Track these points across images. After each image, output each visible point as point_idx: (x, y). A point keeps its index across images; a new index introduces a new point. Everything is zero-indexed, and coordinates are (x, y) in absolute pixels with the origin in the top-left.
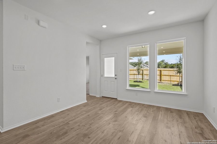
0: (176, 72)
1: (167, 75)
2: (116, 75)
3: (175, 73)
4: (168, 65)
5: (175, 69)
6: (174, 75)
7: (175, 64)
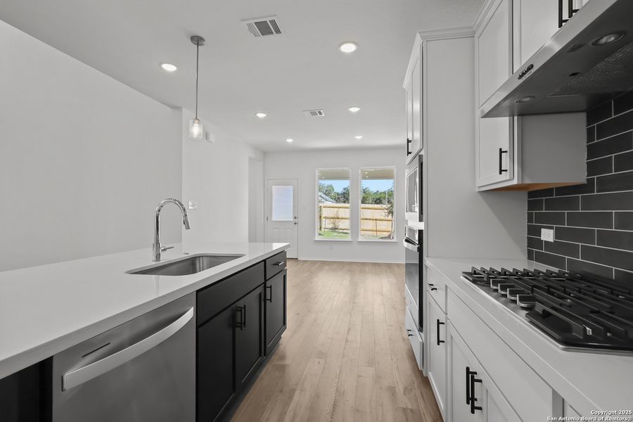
0: (386, 211)
1: (370, 219)
2: (295, 218)
3: (384, 214)
4: (369, 194)
5: (384, 206)
6: (382, 218)
7: (385, 193)
